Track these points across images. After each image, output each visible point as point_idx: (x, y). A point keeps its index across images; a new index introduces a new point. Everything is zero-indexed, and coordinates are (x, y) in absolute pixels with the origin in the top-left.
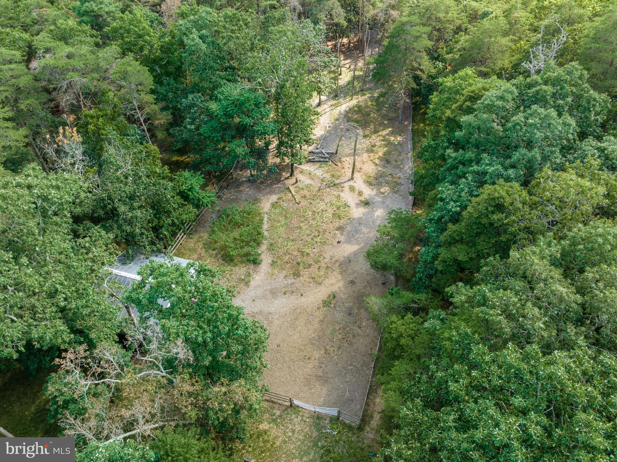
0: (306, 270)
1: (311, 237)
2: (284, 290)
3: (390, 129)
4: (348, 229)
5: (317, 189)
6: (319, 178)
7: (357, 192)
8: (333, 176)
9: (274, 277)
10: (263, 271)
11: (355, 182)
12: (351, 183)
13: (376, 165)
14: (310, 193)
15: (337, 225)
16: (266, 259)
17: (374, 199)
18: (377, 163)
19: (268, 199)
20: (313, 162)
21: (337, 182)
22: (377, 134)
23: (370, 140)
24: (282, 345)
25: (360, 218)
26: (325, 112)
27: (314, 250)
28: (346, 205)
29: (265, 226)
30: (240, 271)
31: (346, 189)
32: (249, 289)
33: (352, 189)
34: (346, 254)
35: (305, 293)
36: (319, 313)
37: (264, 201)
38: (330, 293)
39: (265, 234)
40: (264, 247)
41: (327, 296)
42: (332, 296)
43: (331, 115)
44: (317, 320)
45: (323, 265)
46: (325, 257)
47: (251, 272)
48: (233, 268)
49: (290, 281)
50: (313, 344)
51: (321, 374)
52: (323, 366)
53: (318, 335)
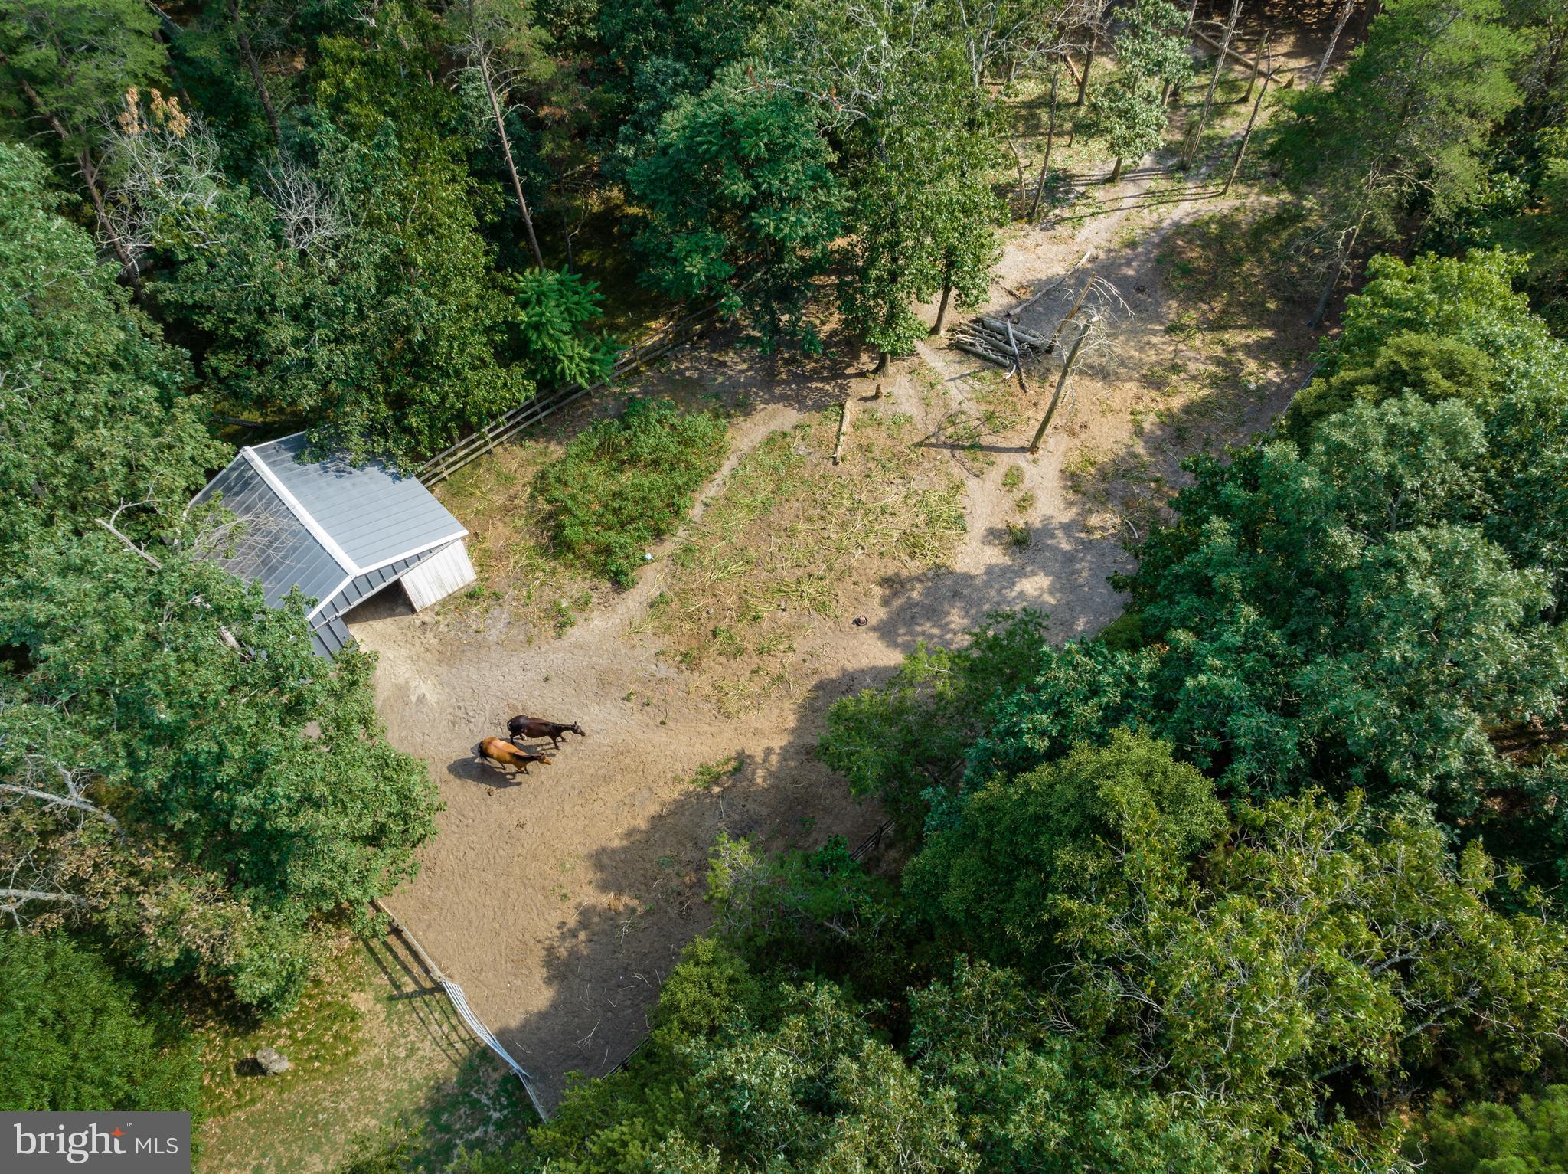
0: (723, 659)
1: (800, 572)
2: (633, 688)
3: (1269, 334)
4: (915, 595)
5: (917, 440)
6: (946, 406)
7: (1018, 495)
8: (989, 417)
9: (636, 641)
10: (622, 609)
11: (1034, 461)
12: (1022, 461)
13: (1139, 431)
14: (888, 443)
15: (891, 569)
16: (651, 581)
17: (1053, 536)
18: (1147, 426)
19: (773, 416)
20: (967, 352)
21: (987, 440)
22: (1217, 335)
23: (1181, 346)
24: (528, 828)
25: (968, 578)
26: (1115, 205)
27: (780, 613)
28: (959, 523)
29: (710, 491)
30: (573, 584)
31: (995, 474)
32: (558, 643)
33: (1012, 479)
34: (852, 665)
35: (676, 720)
36: (670, 794)
37: (757, 417)
38: (734, 754)
39: (696, 512)
40: (669, 546)
41: (720, 758)
42: (733, 764)
43: (1125, 223)
44: (653, 809)
45: (773, 667)
46: (795, 646)
47: (594, 600)
48: (561, 569)
49: (664, 670)
50: (599, 866)
51: (562, 952)
52: (582, 936)
53: (625, 850)
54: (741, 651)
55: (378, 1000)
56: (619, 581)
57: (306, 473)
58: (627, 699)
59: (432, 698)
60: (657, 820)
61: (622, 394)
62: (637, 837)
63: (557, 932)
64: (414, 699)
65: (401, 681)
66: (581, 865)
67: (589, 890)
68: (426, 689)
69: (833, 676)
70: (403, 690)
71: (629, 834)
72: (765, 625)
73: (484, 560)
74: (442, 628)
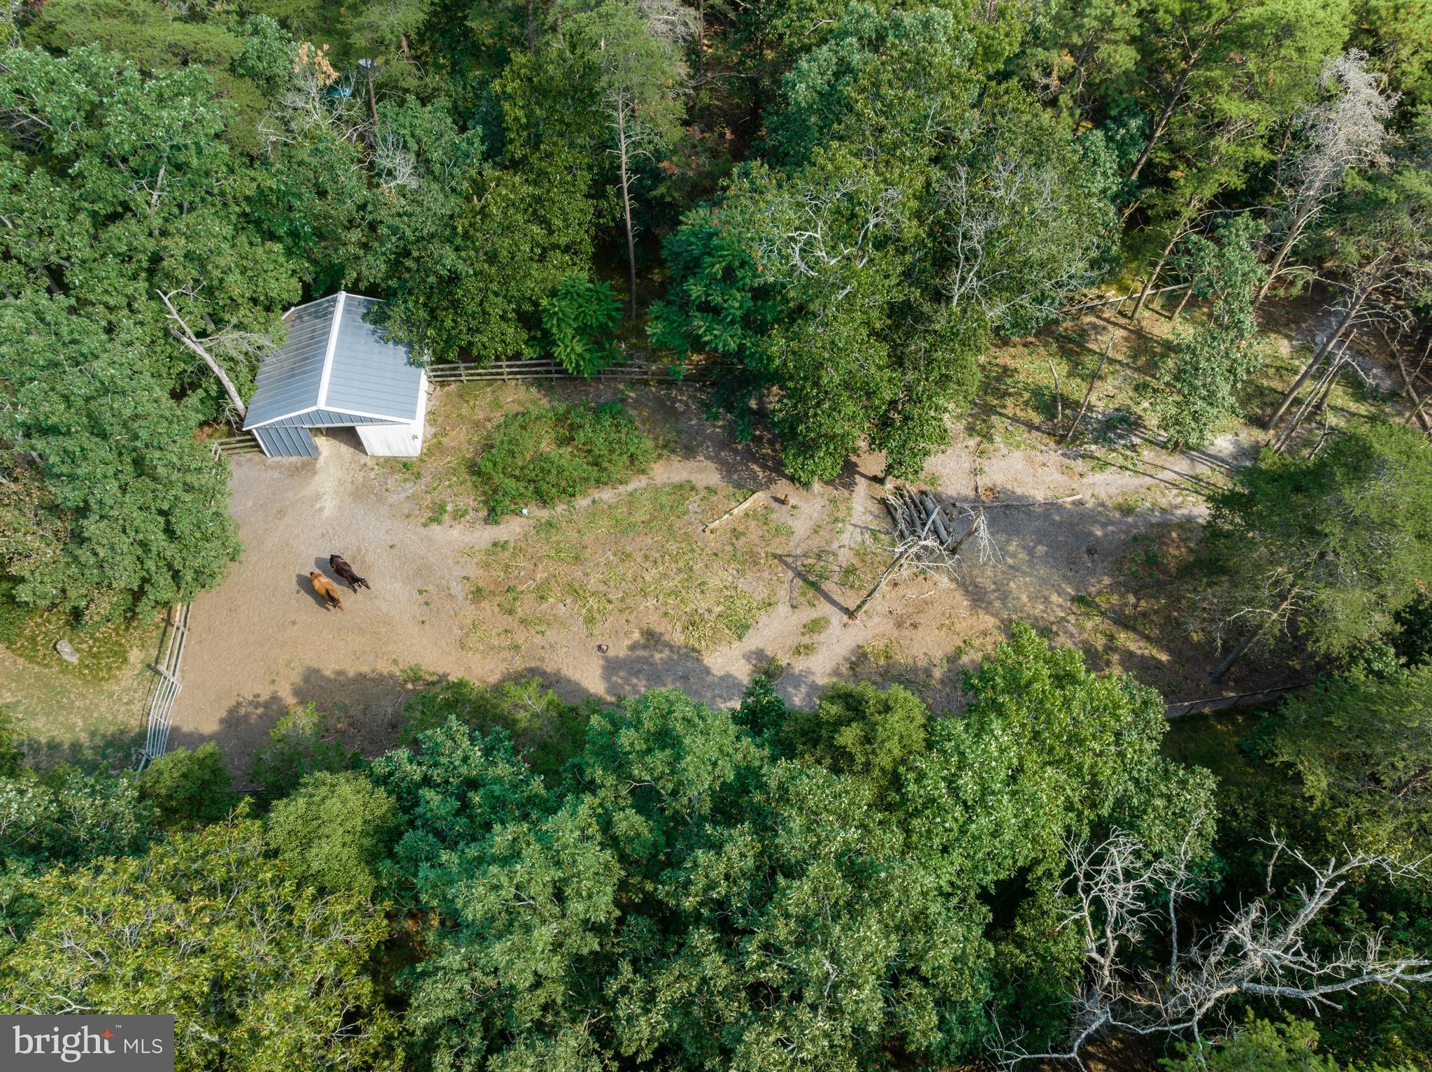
0: (496, 609)
1: (602, 588)
2: (430, 588)
3: (1164, 657)
4: (658, 656)
5: (779, 552)
6: (829, 542)
7: (806, 640)
8: (850, 571)
9: (462, 560)
10: (477, 534)
11: (845, 625)
12: (837, 618)
13: (952, 659)
14: (757, 541)
15: (660, 626)
16: (511, 529)
17: (797, 687)
18: (965, 659)
19: (700, 471)
20: (890, 513)
21: (828, 586)
22: (1114, 629)
23: (1072, 619)
24: (295, 627)
25: (707, 671)
27: (561, 606)
28: (741, 629)
29: (606, 495)
30: (469, 500)
31: (807, 615)
32: (420, 529)
33: (815, 626)
34: (567, 672)
35: (432, 626)
36: (384, 667)
37: (692, 464)
38: (441, 672)
39: (582, 502)
40: (544, 514)
41: (431, 669)
42: (435, 678)
43: (1143, 490)
44: (365, 669)
45: (520, 638)
46: (548, 633)
47: (468, 517)
48: (469, 484)
49: (458, 589)
50: (306, 680)
51: (243, 711)
52: (260, 711)
53: (329, 680)
54: (511, 612)
55: (142, 662)
56: (493, 515)
57: (360, 328)
58: (420, 592)
59: (326, 513)
60: (362, 677)
61: (622, 392)
62: (342, 678)
63: (251, 698)
64: (318, 506)
65: (322, 490)
66: (300, 670)
67: (288, 688)
68: (329, 505)
69: (549, 670)
70: (318, 496)
71: (339, 673)
72: (544, 606)
73: (434, 448)
74: (372, 475)
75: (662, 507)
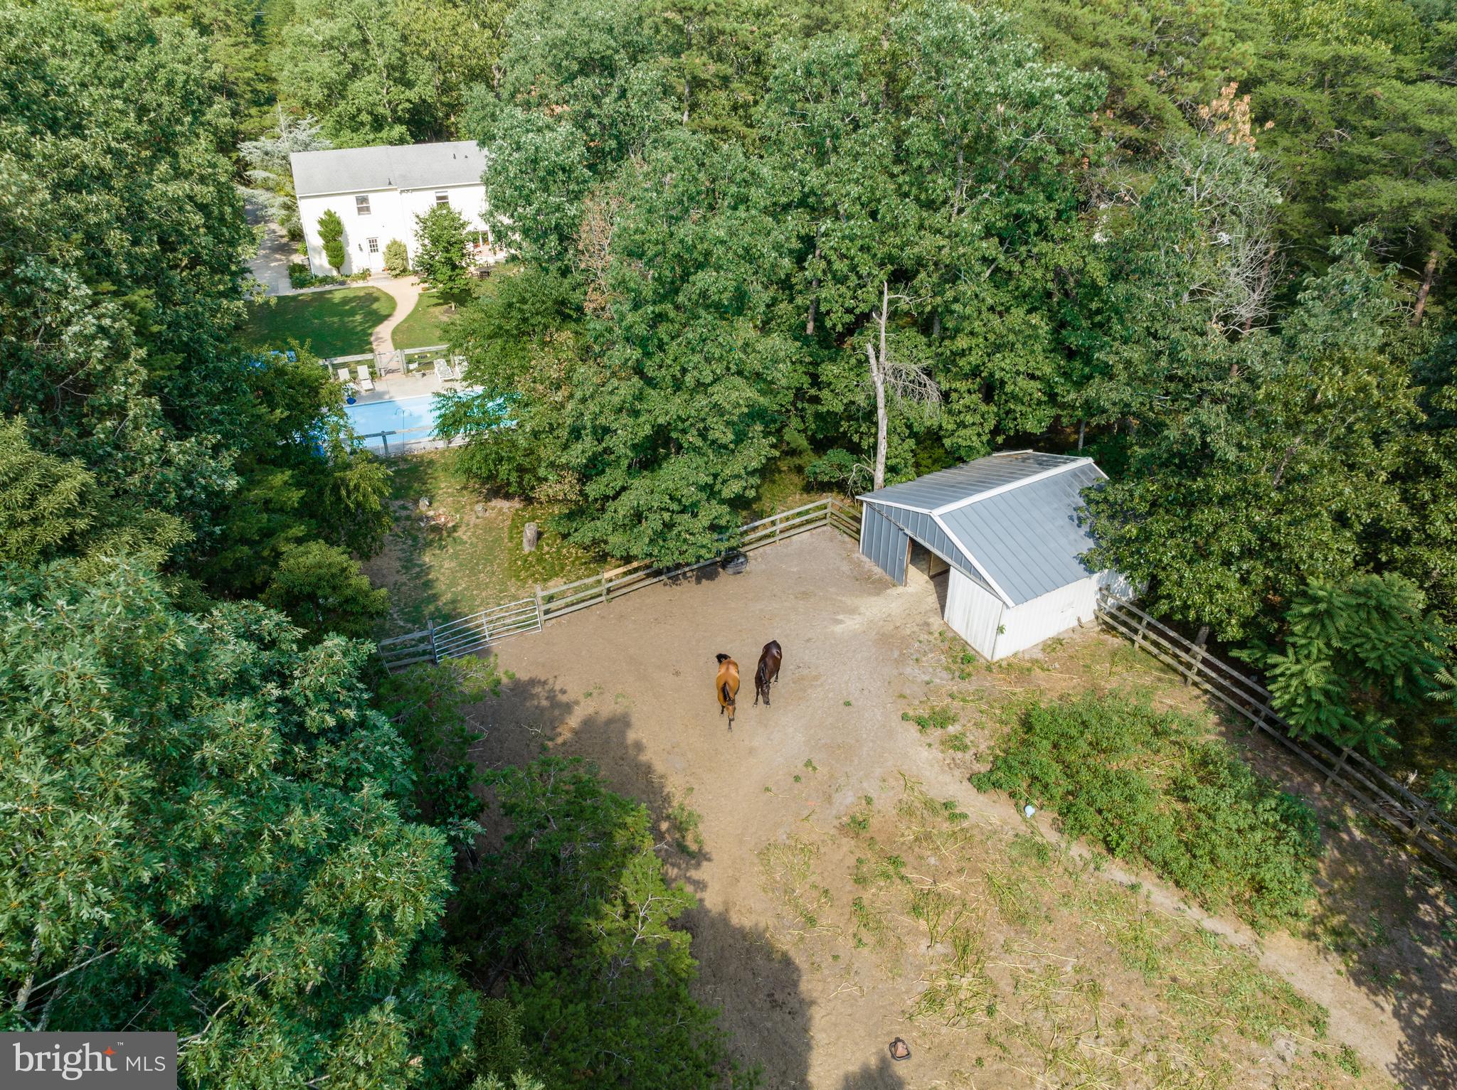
1: (1004, 985)
2: (823, 770)
9: (892, 782)
10: (944, 778)
27: (924, 942)
29: (1162, 897)
30: (983, 737)
32: (895, 717)
36: (674, 786)
38: (706, 849)
39: (1116, 872)
40: (1050, 836)
41: (704, 836)
42: (694, 847)
44: (659, 767)
45: (828, 918)
46: (865, 951)
47: (959, 755)
48: (1006, 730)
49: (847, 800)
50: (610, 721)
51: (538, 690)
52: (545, 703)
54: (860, 881)
56: (989, 780)
57: (1067, 495)
58: (809, 763)
59: (838, 629)
60: (648, 769)
61: (1344, 819)
62: (632, 752)
63: (557, 688)
64: (840, 617)
65: (862, 610)
66: (619, 710)
67: (591, 711)
68: (851, 624)
69: (804, 986)
70: (853, 611)
71: (639, 746)
72: (907, 920)
73: (1017, 669)
74: (924, 637)
75: (1231, 992)
